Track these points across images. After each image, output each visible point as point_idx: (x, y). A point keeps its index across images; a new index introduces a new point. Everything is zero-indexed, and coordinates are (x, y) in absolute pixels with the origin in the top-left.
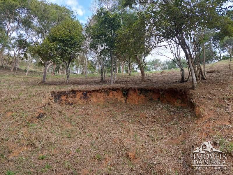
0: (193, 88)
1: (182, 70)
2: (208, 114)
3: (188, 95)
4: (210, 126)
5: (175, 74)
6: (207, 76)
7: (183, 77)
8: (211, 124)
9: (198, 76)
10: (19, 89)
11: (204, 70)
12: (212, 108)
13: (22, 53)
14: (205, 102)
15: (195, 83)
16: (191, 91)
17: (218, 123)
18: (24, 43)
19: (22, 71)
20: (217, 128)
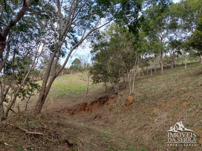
10: (185, 81)
13: (176, 52)
18: (175, 42)
19: (180, 66)
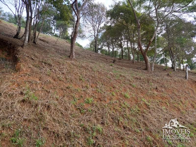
0: (22, 46)
1: (20, 28)
2: (26, 70)
3: (16, 50)
4: (23, 79)
5: (12, 29)
6: (38, 42)
7: (18, 34)
8: (25, 78)
9: (31, 38)
11: (38, 37)
12: (31, 66)
14: (28, 60)
15: (26, 43)
16: (20, 48)
17: (31, 79)
20: (28, 82)
